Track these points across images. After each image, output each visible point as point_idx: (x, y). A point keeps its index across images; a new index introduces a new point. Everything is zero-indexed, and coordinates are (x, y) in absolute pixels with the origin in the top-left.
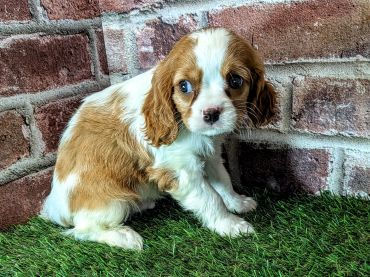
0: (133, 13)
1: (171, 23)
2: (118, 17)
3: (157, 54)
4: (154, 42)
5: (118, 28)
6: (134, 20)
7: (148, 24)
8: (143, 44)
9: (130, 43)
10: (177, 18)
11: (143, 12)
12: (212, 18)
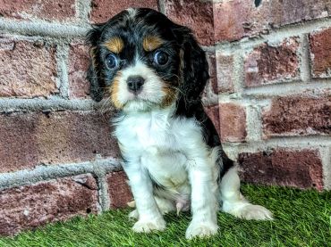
0: (243, 40)
1: (276, 46)
2: (230, 45)
3: (261, 73)
4: (260, 63)
5: (229, 54)
6: (243, 46)
7: (255, 49)
8: (251, 66)
9: (238, 66)
10: (282, 41)
11: (252, 39)
12: (312, 39)
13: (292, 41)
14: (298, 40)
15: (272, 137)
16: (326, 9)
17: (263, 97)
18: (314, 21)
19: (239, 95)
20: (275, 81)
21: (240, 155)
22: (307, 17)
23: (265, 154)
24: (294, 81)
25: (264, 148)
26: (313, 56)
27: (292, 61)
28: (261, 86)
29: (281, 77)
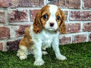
0: (8, 8)
1: (20, 11)
2: (3, 9)
3: (15, 18)
4: (15, 15)
5: (3, 11)
6: (9, 10)
7: (13, 11)
8: (11, 16)
9: (7, 15)
10: (22, 10)
11: (12, 8)
12: (31, 11)
13: (25, 11)
14: (27, 11)
15: (19, 36)
16: (35, 5)
17: (16, 25)
18: (32, 7)
19: (7, 24)
20: (20, 21)
21: (7, 42)
22: (30, 6)
23: (17, 41)
24: (26, 21)
25: (17, 39)
26: (31, 15)
27: (26, 16)
28: (15, 22)
29: (22, 20)
